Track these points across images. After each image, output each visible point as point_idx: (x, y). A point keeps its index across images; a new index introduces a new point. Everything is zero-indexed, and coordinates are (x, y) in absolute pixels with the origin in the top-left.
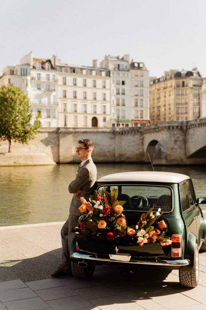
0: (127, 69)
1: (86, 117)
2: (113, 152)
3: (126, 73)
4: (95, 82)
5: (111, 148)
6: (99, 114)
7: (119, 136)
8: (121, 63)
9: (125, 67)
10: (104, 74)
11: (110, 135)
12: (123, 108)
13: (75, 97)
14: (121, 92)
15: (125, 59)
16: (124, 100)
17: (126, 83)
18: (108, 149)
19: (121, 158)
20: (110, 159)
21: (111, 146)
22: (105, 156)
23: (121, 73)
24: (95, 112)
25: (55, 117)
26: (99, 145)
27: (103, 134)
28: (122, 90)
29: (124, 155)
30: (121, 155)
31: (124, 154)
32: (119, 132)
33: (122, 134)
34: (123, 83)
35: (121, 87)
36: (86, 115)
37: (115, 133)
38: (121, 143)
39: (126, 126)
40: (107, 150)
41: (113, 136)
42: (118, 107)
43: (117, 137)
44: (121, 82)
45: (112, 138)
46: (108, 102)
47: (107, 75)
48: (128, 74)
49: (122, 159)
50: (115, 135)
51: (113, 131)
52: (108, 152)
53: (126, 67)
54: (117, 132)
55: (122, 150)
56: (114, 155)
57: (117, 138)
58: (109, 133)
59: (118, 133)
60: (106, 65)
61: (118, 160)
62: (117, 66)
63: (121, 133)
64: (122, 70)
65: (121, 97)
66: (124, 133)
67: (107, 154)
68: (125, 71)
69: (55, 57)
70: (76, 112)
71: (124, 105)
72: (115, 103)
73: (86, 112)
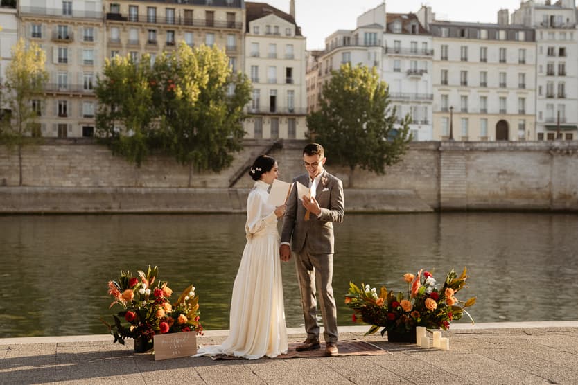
0: (569, 25)
1: (486, 121)
2: (547, 190)
3: (568, 33)
4: (503, 51)
5: (544, 182)
6: (512, 115)
7: (560, 157)
8: (556, 13)
9: (564, 21)
10: (521, 35)
11: (540, 157)
12: (561, 101)
13: (465, 83)
14: (556, 70)
15: (564, 4)
16: (562, 87)
17: (567, 51)
18: (537, 183)
19: (565, 202)
20: (542, 203)
21: (542, 177)
22: (530, 197)
23: (557, 33)
24: (503, 112)
25: (426, 122)
26: (518, 175)
27: (527, 154)
28: (559, 66)
29: (570, 196)
30: (564, 197)
31: (572, 194)
32: (562, 150)
33: (568, 153)
34: (562, 52)
35: (557, 60)
36: (485, 116)
37: (552, 152)
38: (564, 172)
39: (567, 138)
40: (534, 186)
41: (547, 158)
42: (550, 101)
43: (555, 159)
44: (557, 51)
45: (544, 163)
46: (531, 90)
47: (526, 40)
48: (572, 35)
49: (568, 205)
50: (552, 156)
51: (548, 148)
52: (538, 189)
53: (568, 20)
54: (556, 149)
55: (566, 185)
56: (550, 196)
57: (557, 162)
58: (540, 151)
59: (558, 151)
60: (525, 19)
61: (558, 206)
62: (549, 18)
63: (565, 152)
64: (560, 27)
65: (557, 80)
66: (571, 151)
67: (535, 192)
68: (564, 28)
69: (426, 9)
70: (465, 110)
71: (562, 96)
72: (544, 91)
73: (484, 111)
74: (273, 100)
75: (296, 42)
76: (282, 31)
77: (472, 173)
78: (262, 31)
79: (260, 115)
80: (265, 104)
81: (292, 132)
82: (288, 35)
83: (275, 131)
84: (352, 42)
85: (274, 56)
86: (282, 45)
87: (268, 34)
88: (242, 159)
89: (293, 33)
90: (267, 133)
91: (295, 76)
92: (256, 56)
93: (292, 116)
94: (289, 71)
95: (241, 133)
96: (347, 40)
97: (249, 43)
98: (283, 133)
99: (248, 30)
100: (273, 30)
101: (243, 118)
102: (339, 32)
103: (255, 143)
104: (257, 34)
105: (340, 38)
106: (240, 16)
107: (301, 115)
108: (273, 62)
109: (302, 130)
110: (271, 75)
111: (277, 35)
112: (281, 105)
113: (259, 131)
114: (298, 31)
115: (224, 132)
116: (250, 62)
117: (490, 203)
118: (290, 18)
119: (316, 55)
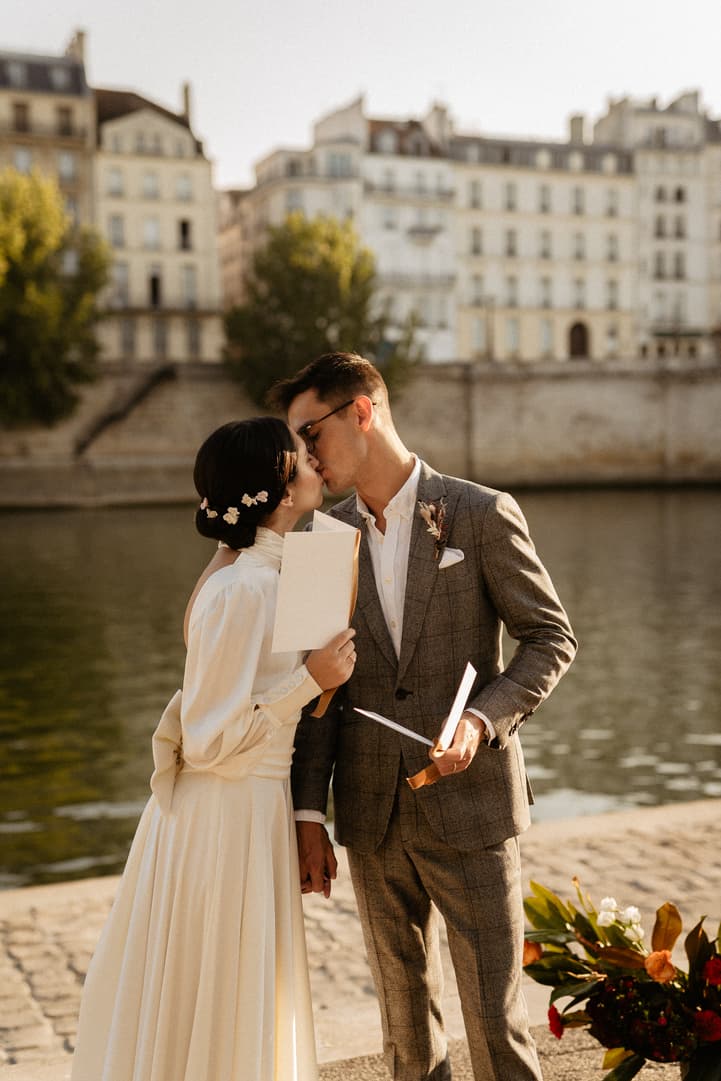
0: (693, 146)
1: (549, 323)
2: (658, 447)
3: (689, 160)
4: (579, 192)
5: (652, 434)
6: (595, 311)
7: (681, 388)
8: (670, 123)
9: (685, 136)
10: (610, 163)
11: (645, 388)
12: (679, 286)
13: (512, 252)
14: (670, 227)
15: (684, 105)
16: (679, 259)
17: (689, 194)
18: (641, 434)
19: (687, 470)
20: (647, 471)
21: (648, 424)
22: (627, 460)
23: (672, 162)
24: (580, 306)
25: (442, 326)
26: (608, 421)
27: (625, 383)
28: (675, 221)
29: (696, 458)
30: (686, 459)
31: (699, 453)
32: (682, 375)
33: (692, 379)
34: (680, 196)
35: (670, 210)
36: (548, 315)
38: (687, 414)
40: (637, 441)
41: (658, 389)
42: (660, 285)
43: (671, 392)
44: (670, 192)
45: (651, 398)
46: (626, 265)
47: (619, 171)
48: (696, 165)
49: (692, 472)
50: (665, 386)
51: (658, 371)
52: (641, 446)
53: (689, 136)
56: (662, 457)
57: (675, 396)
58: (645, 377)
59: (675, 376)
60: (616, 133)
61: (675, 474)
63: (688, 376)
64: (679, 149)
65: (670, 247)
67: (638, 453)
68: (685, 151)
69: (440, 111)
70: (512, 304)
71: (679, 275)
72: (651, 266)
73: (546, 305)
74: (155, 284)
75: (197, 169)
76: (168, 146)
77: (529, 419)
78: (128, 144)
79: (128, 315)
80: (139, 292)
81: (194, 345)
82: (180, 155)
83: (161, 344)
84: (305, 170)
85: (153, 196)
86: (168, 174)
87: (141, 152)
88: (95, 399)
89: (189, 149)
90: (145, 348)
91: (197, 236)
92: (117, 194)
93: (193, 315)
94: (185, 228)
95: (92, 348)
96: (293, 168)
97: (104, 170)
98: (178, 348)
99: (99, 141)
100: (150, 144)
101: (97, 317)
102: (279, 152)
103: (122, 368)
104: (117, 152)
105: (281, 162)
106: (84, 114)
107: (209, 314)
108: (150, 208)
109: (213, 343)
110: (149, 232)
111: (157, 153)
112: (172, 292)
113: (129, 345)
114: (198, 148)
115: (59, 347)
116: (105, 208)
117: (562, 473)
118: (183, 121)
119: (236, 196)
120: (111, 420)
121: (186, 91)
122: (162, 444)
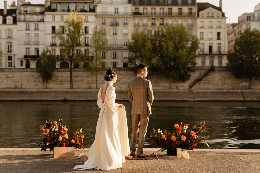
74: (211, 48)
75: (222, 20)
76: (215, 15)
78: (205, 16)
79: (204, 55)
80: (207, 50)
81: (220, 62)
82: (218, 17)
83: (212, 62)
84: (252, 18)
85: (211, 27)
86: (215, 22)
87: (208, 17)
88: (194, 76)
89: (221, 16)
90: (208, 63)
91: (222, 36)
92: (202, 27)
93: (220, 55)
94: (219, 34)
95: (195, 64)
96: (249, 18)
97: (199, 22)
98: (216, 63)
99: (198, 16)
100: (211, 15)
101: (195, 57)
102: (245, 14)
103: (201, 68)
104: (203, 17)
105: (245, 16)
106: (195, 9)
107: (224, 55)
108: (210, 30)
109: (225, 61)
110: (210, 36)
111: (213, 17)
112: (215, 50)
113: (204, 63)
114: (223, 15)
115: (186, 63)
116: (199, 31)
118: (219, 9)
119: (234, 25)
120: (198, 80)
121: (221, 2)
122: (211, 86)
